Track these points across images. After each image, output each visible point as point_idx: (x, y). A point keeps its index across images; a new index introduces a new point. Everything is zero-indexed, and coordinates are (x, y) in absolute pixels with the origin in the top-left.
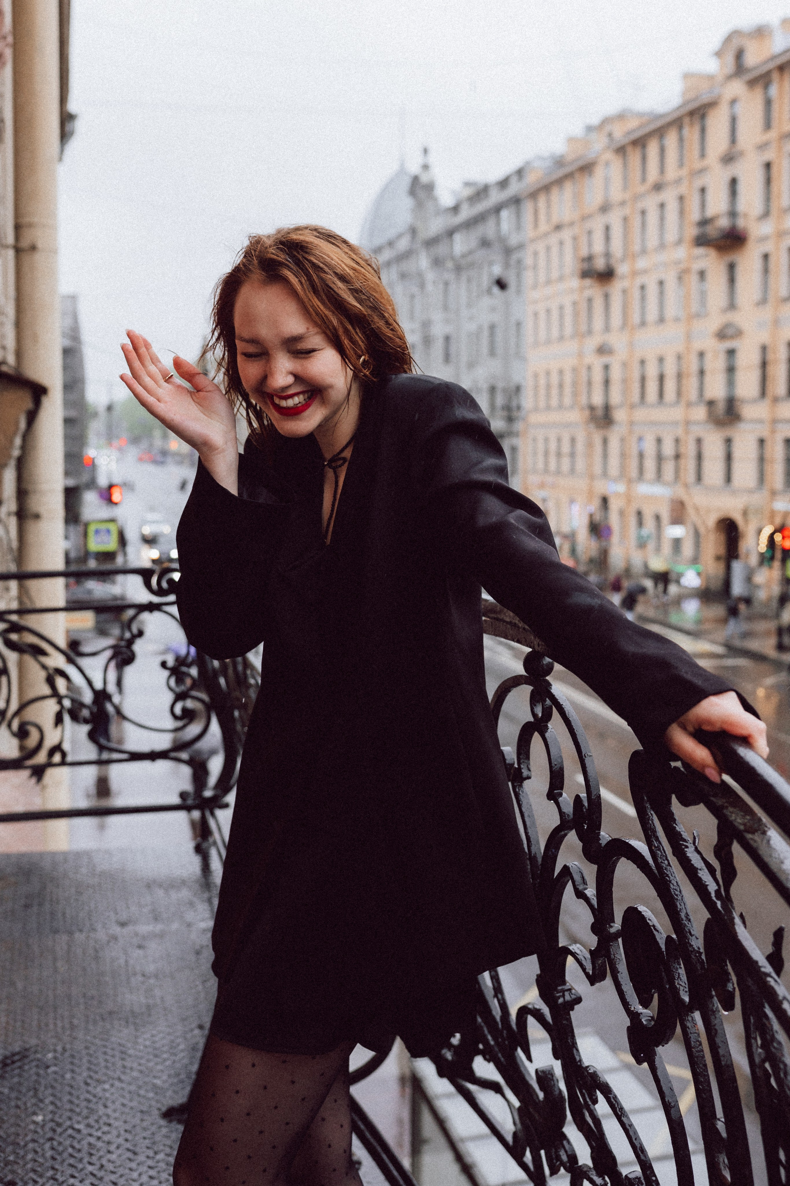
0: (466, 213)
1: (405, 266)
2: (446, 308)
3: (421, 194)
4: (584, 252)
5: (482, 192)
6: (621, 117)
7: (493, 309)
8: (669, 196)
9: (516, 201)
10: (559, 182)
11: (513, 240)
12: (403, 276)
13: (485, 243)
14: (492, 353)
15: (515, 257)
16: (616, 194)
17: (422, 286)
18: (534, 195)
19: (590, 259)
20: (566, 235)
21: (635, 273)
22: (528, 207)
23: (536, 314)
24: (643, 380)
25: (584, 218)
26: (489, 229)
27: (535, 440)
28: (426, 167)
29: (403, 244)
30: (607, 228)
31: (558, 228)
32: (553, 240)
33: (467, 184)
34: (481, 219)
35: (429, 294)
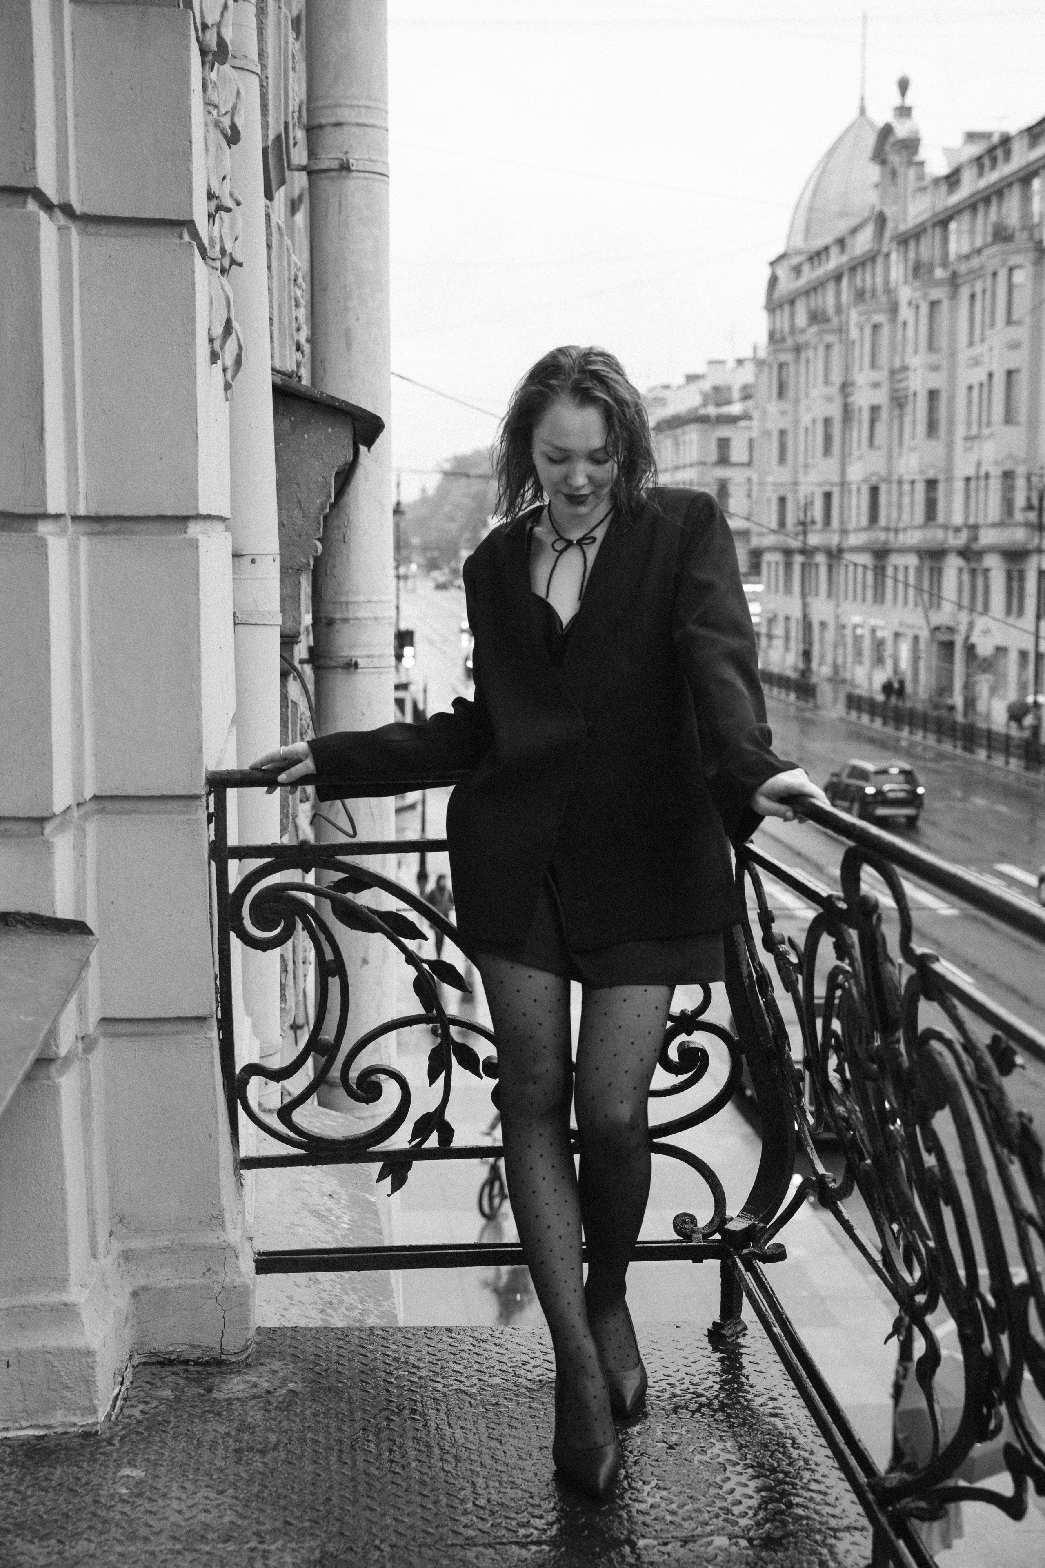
0: (968, 184)
2: (931, 347)
3: (895, 159)
5: (998, 149)
7: (1014, 346)
14: (1009, 419)
17: (894, 309)
28: (904, 112)
29: (863, 243)
33: (970, 137)
34: (998, 192)
35: (905, 324)
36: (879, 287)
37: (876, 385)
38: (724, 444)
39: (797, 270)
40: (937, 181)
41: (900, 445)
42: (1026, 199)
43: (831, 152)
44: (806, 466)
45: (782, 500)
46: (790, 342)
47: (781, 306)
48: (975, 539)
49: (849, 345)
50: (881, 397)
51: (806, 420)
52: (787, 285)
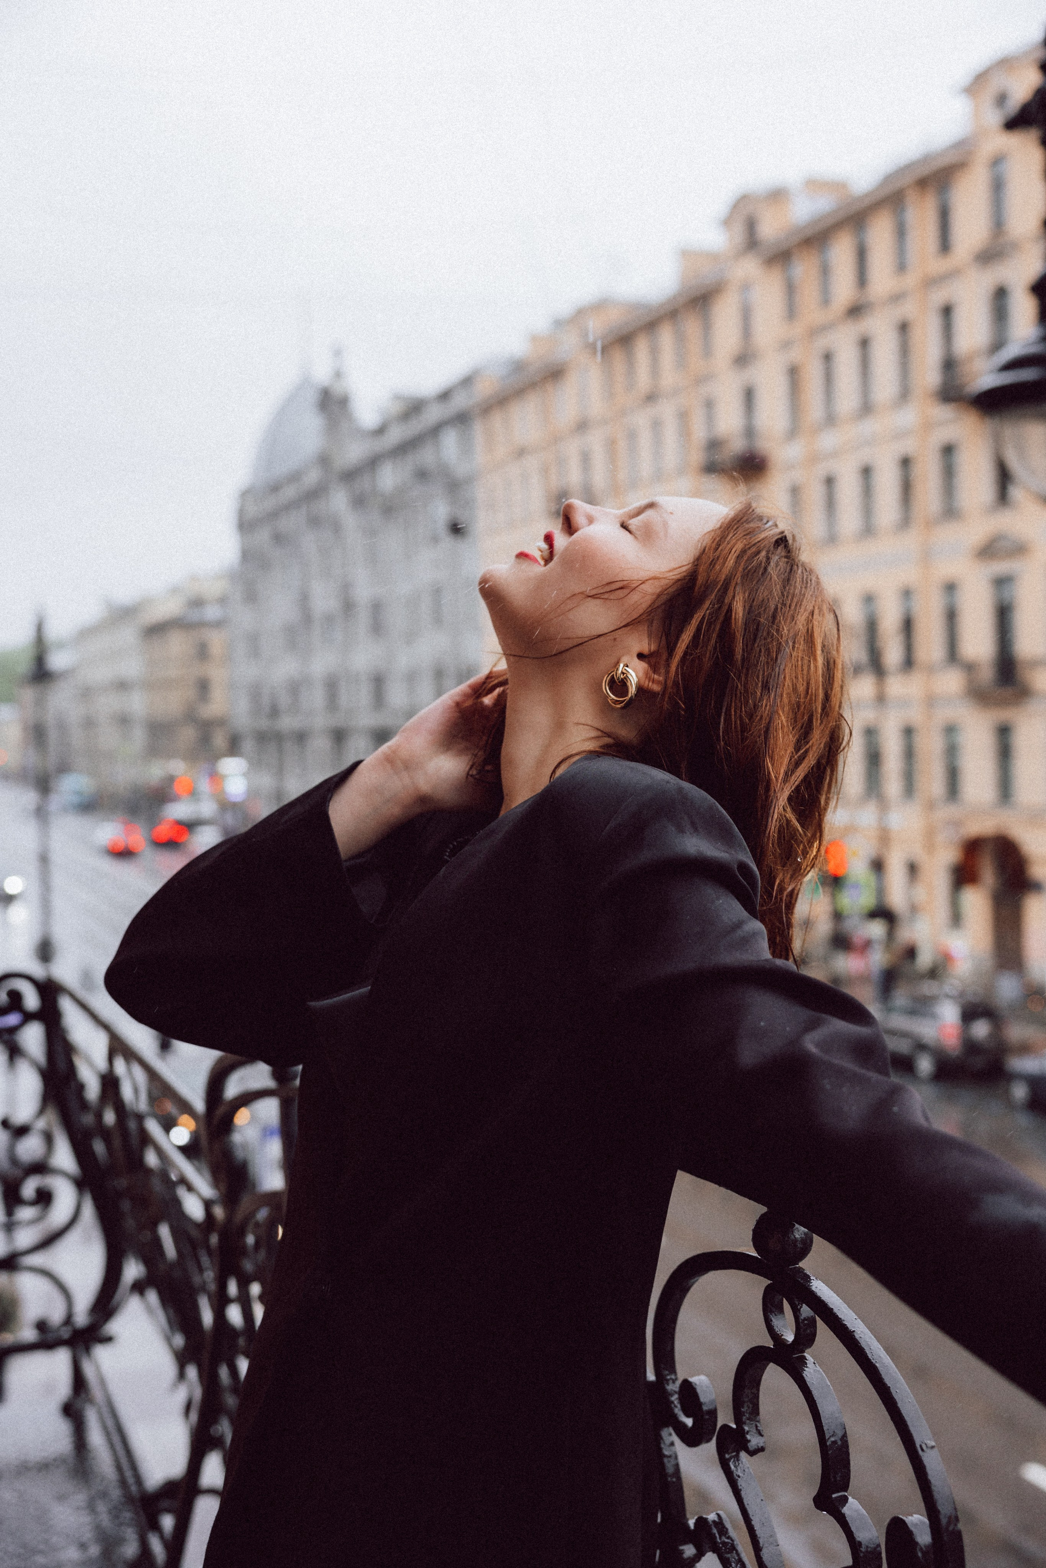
1: (315, 507)
3: (333, 411)
4: (556, 485)
5: (415, 408)
8: (666, 411)
9: (462, 419)
10: (519, 393)
11: (460, 470)
12: (312, 521)
13: (422, 475)
15: (462, 493)
16: (596, 406)
17: (338, 532)
18: (485, 410)
22: (478, 429)
25: (554, 440)
26: (426, 456)
28: (338, 374)
29: (313, 477)
30: (586, 455)
31: (521, 453)
32: (514, 471)
35: (349, 545)
36: (327, 515)
37: (328, 595)
38: (203, 644)
39: (260, 499)
40: (369, 432)
41: (351, 643)
42: (438, 446)
43: (284, 408)
44: (275, 662)
45: (255, 692)
46: (257, 560)
47: (248, 528)
49: (305, 564)
50: (333, 605)
51: (271, 623)
52: (252, 510)
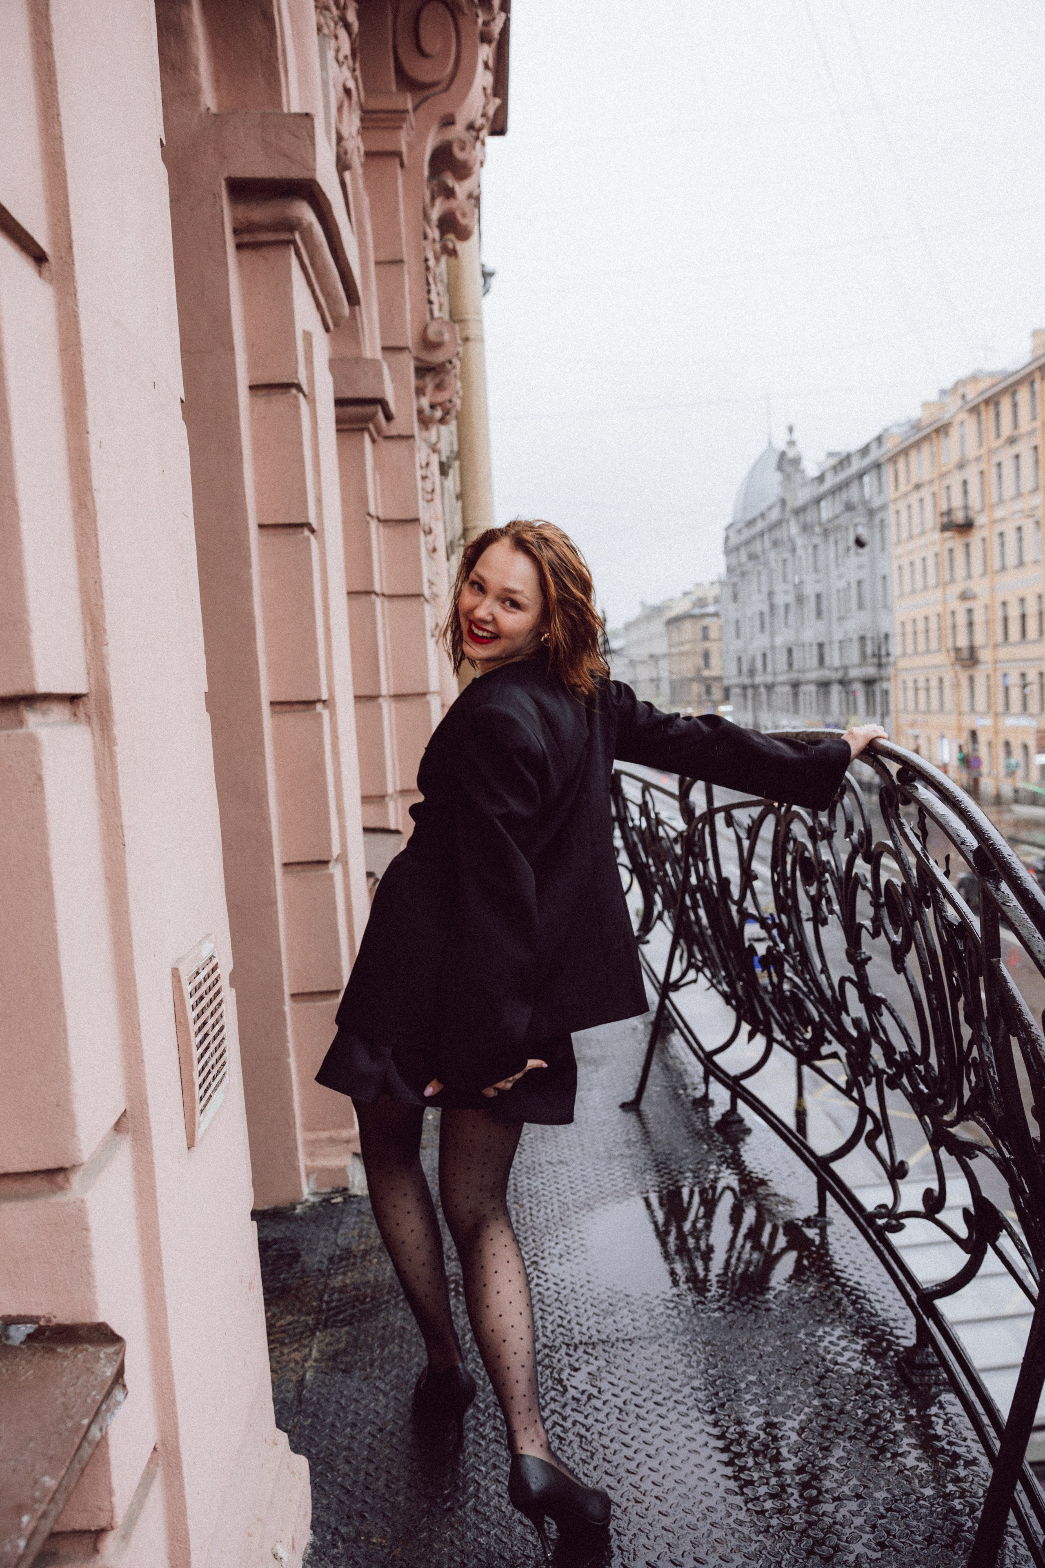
0: (831, 481)
1: (778, 534)
2: (816, 571)
3: (788, 468)
4: (944, 507)
5: (845, 461)
6: (974, 378)
7: (860, 567)
8: (1023, 448)
9: (878, 466)
10: (917, 444)
11: (876, 503)
12: (775, 544)
13: (849, 507)
14: (861, 606)
15: (878, 518)
16: (972, 450)
17: (794, 550)
18: (893, 459)
19: (949, 512)
20: (926, 493)
21: (994, 522)
22: (888, 472)
23: (900, 568)
24: (1006, 619)
25: (942, 476)
26: (853, 494)
27: (904, 682)
28: (792, 443)
29: (774, 515)
30: (965, 482)
31: (918, 487)
32: (914, 498)
33: (830, 455)
34: (845, 485)
35: (800, 558)
36: (786, 539)
37: (786, 592)
38: (705, 629)
39: (739, 531)
40: (813, 480)
41: (803, 623)
42: (861, 486)
43: (755, 466)
44: (752, 639)
45: (739, 659)
46: (738, 572)
47: (732, 551)
48: (846, 674)
49: (771, 572)
50: (790, 598)
51: (749, 613)
52: (735, 540)
